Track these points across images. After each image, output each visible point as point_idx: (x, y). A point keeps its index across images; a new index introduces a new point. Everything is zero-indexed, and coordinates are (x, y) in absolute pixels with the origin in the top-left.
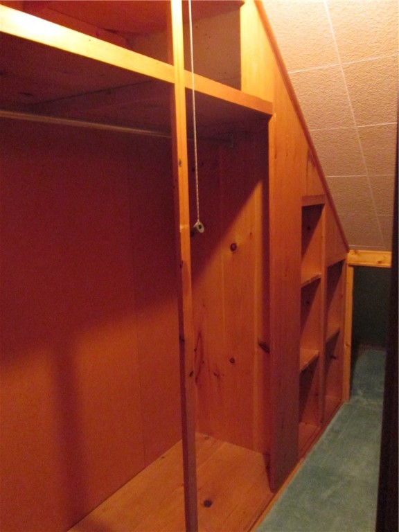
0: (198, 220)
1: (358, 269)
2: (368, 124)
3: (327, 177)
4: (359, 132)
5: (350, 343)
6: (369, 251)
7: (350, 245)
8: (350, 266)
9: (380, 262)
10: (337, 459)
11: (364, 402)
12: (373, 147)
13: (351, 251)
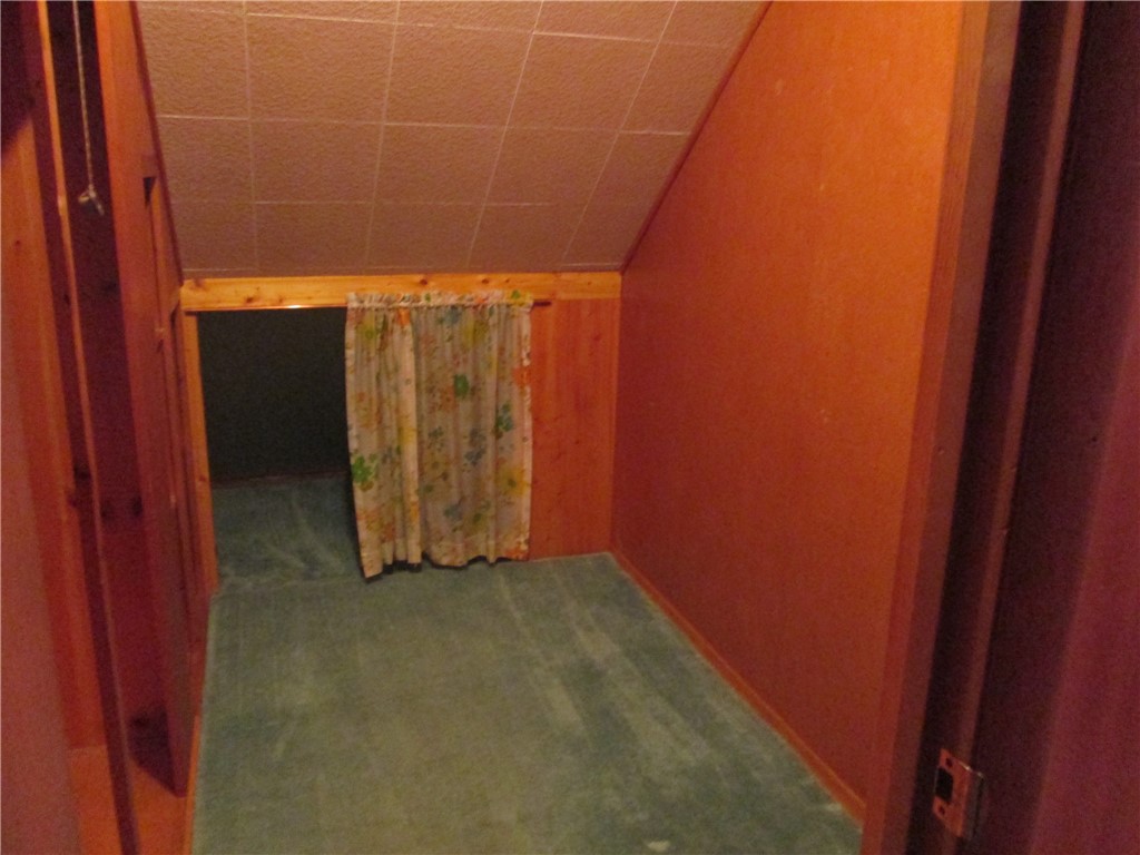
0: (91, 187)
1: (207, 319)
2: (269, 11)
3: (160, 116)
4: (250, 25)
5: (206, 474)
6: (227, 280)
7: (185, 270)
8: (189, 313)
9: (250, 300)
10: (259, 691)
11: (248, 584)
12: (272, 60)
13: (186, 282)
